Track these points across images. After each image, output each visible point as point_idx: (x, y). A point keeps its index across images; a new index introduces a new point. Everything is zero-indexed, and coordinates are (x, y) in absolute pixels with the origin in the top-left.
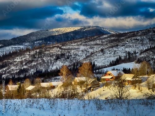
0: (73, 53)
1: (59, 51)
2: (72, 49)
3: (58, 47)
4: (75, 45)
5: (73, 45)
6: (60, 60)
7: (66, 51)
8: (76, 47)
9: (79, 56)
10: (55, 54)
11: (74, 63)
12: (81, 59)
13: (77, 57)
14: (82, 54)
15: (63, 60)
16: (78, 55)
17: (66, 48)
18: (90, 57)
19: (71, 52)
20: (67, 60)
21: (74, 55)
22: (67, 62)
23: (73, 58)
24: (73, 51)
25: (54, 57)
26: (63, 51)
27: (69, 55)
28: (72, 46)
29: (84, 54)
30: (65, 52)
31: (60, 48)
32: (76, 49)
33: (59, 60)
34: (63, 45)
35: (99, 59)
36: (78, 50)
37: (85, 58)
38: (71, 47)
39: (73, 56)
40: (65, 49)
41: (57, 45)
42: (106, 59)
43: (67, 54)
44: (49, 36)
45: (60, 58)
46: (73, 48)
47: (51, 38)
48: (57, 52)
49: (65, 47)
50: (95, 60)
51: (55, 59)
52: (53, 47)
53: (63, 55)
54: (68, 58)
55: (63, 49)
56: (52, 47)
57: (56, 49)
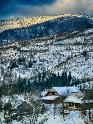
0: (39, 58)
1: (16, 54)
2: (36, 51)
3: (15, 47)
4: (42, 44)
5: (39, 44)
6: (17, 68)
7: (28, 54)
8: (44, 48)
9: (47, 62)
10: (10, 58)
11: (40, 75)
12: (51, 67)
13: (45, 64)
14: (52, 59)
15: (22, 69)
16: (46, 60)
17: (28, 49)
18: (65, 65)
19: (35, 56)
20: (29, 69)
21: (40, 61)
22: (28, 73)
23: (37, 66)
24: (38, 55)
25: (8, 65)
26: (23, 54)
27: (32, 60)
28: (38, 46)
29: (56, 60)
30: (25, 56)
31: (19, 50)
32: (43, 51)
33: (15, 70)
34: (23, 45)
35: (80, 68)
36: (47, 53)
37: (57, 66)
38: (35, 48)
39: (38, 63)
40: (25, 51)
41: (13, 45)
42: (90, 67)
43: (29, 60)
44: (6, 31)
45: (17, 66)
46: (39, 49)
47: (9, 34)
48: (13, 55)
49: (25, 49)
50: (74, 68)
51: (9, 67)
52: (8, 48)
53: (21, 61)
54: (30, 66)
55: (22, 51)
56: (6, 48)
57: (12, 51)
